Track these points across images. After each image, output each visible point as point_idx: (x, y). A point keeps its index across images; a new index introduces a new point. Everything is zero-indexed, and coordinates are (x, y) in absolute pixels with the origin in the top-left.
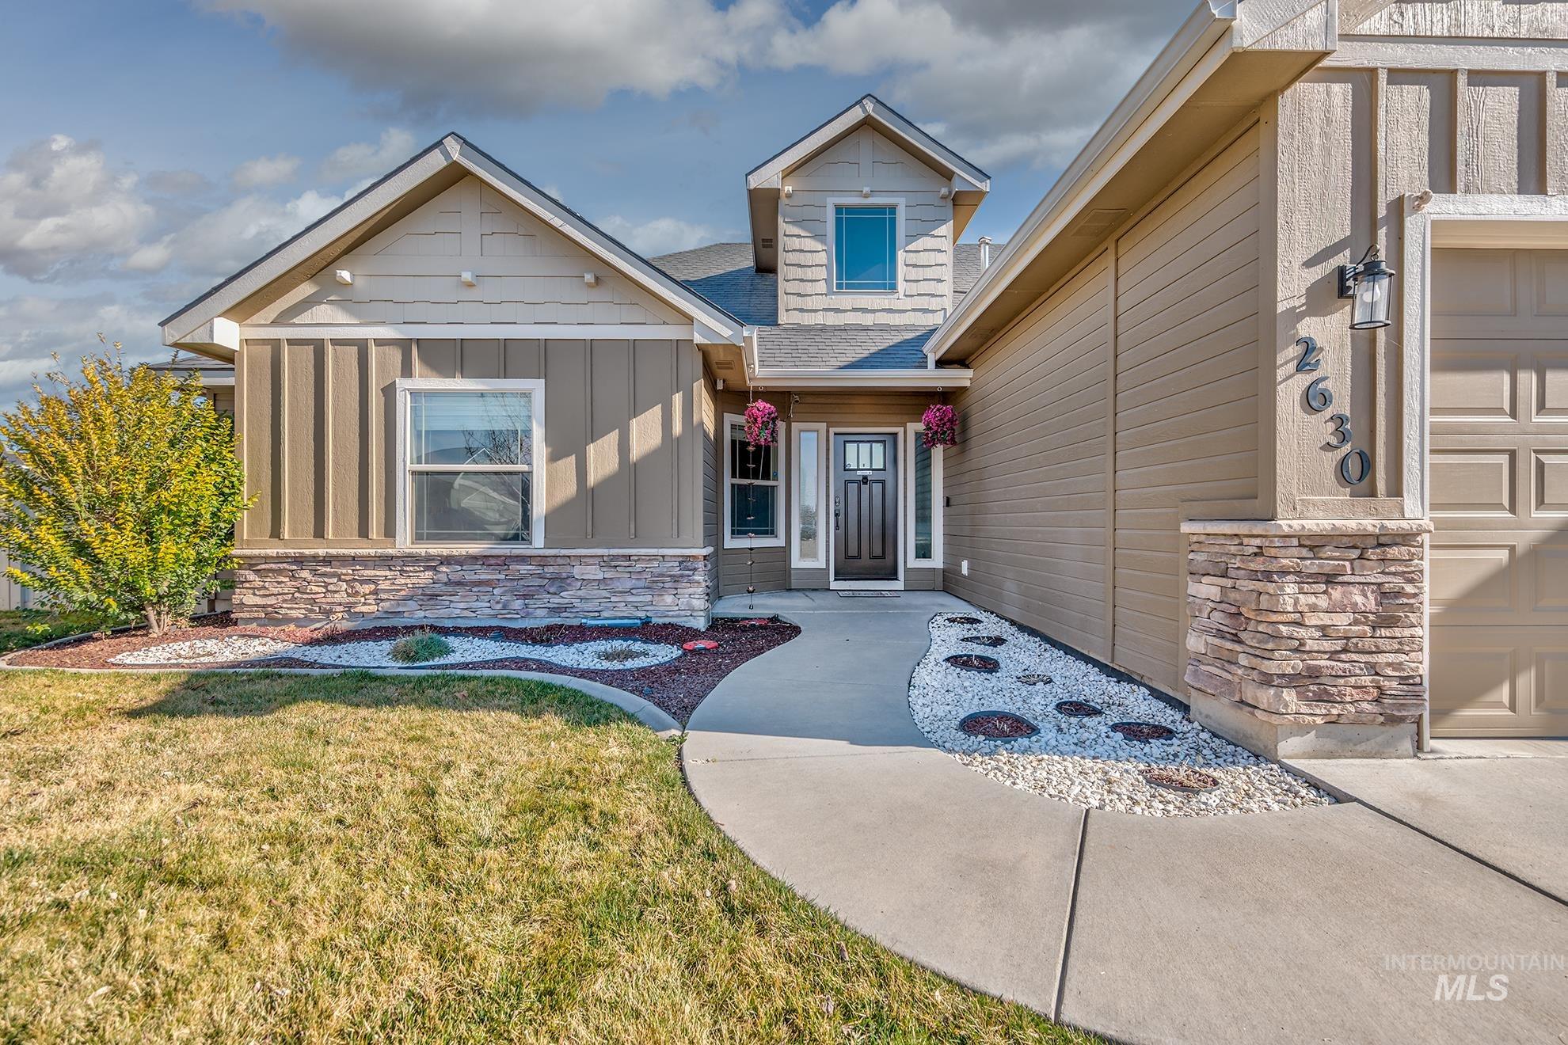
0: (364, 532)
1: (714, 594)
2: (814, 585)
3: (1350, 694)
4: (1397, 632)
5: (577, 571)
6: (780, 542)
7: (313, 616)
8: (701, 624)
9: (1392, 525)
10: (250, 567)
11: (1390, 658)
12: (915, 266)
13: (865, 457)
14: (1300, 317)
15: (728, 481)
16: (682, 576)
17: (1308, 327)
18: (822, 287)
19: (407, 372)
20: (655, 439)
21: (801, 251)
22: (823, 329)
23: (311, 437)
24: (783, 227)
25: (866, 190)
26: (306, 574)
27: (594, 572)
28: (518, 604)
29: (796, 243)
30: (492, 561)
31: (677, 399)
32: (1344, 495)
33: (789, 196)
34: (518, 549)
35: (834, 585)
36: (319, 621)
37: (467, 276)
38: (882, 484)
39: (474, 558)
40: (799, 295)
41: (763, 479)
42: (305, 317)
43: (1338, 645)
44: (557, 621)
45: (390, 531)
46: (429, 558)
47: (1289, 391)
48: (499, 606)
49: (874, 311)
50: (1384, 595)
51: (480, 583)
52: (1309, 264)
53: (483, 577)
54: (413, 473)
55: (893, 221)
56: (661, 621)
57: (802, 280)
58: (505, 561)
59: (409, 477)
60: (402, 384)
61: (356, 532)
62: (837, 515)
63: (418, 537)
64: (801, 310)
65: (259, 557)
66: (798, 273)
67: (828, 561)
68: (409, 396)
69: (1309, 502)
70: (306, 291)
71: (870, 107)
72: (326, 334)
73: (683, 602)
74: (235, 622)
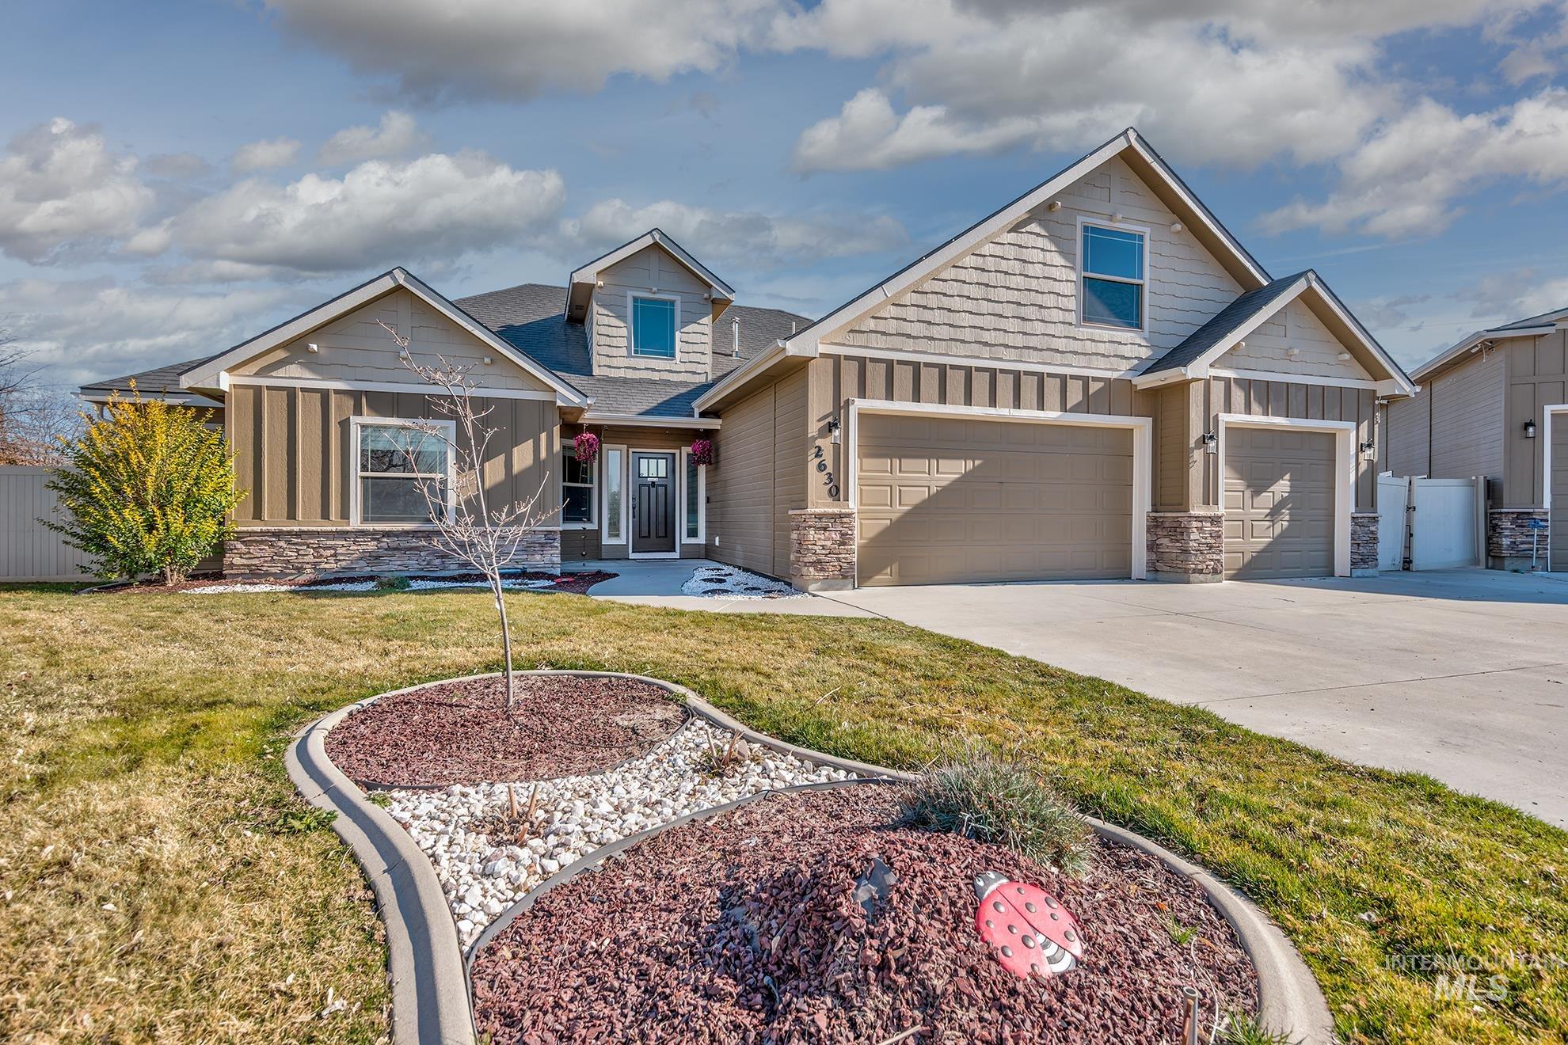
0: (325, 515)
1: (565, 556)
2: (619, 555)
3: (830, 568)
4: (846, 547)
6: (595, 526)
7: (288, 571)
8: (558, 572)
9: (843, 511)
10: (238, 539)
11: (844, 556)
12: (687, 342)
13: (653, 468)
14: (816, 439)
15: (561, 484)
16: (546, 543)
17: (819, 442)
18: (624, 352)
19: (358, 411)
20: (529, 461)
21: (610, 326)
22: (625, 381)
23: (285, 452)
24: (596, 308)
25: (654, 289)
26: (282, 544)
28: (438, 561)
29: (606, 320)
30: (420, 535)
31: (543, 436)
32: (830, 500)
33: (600, 287)
35: (632, 556)
36: (292, 574)
37: (404, 354)
38: (665, 489)
39: (406, 533)
40: (608, 356)
41: (582, 483)
42: (281, 372)
43: (827, 552)
44: (464, 572)
45: (345, 515)
46: (375, 532)
47: (812, 465)
48: (425, 563)
49: (659, 371)
50: (843, 535)
51: (411, 549)
52: (819, 420)
53: (413, 544)
54: (363, 478)
55: (672, 311)
56: (532, 570)
57: (610, 346)
58: (425, 534)
59: (359, 481)
60: (355, 420)
61: (319, 516)
62: (634, 508)
63: (365, 520)
64: (609, 367)
65: (247, 532)
66: (607, 341)
67: (628, 539)
68: (359, 428)
69: (818, 503)
70: (281, 354)
71: (657, 237)
72: (298, 384)
73: (547, 559)
74: (224, 577)
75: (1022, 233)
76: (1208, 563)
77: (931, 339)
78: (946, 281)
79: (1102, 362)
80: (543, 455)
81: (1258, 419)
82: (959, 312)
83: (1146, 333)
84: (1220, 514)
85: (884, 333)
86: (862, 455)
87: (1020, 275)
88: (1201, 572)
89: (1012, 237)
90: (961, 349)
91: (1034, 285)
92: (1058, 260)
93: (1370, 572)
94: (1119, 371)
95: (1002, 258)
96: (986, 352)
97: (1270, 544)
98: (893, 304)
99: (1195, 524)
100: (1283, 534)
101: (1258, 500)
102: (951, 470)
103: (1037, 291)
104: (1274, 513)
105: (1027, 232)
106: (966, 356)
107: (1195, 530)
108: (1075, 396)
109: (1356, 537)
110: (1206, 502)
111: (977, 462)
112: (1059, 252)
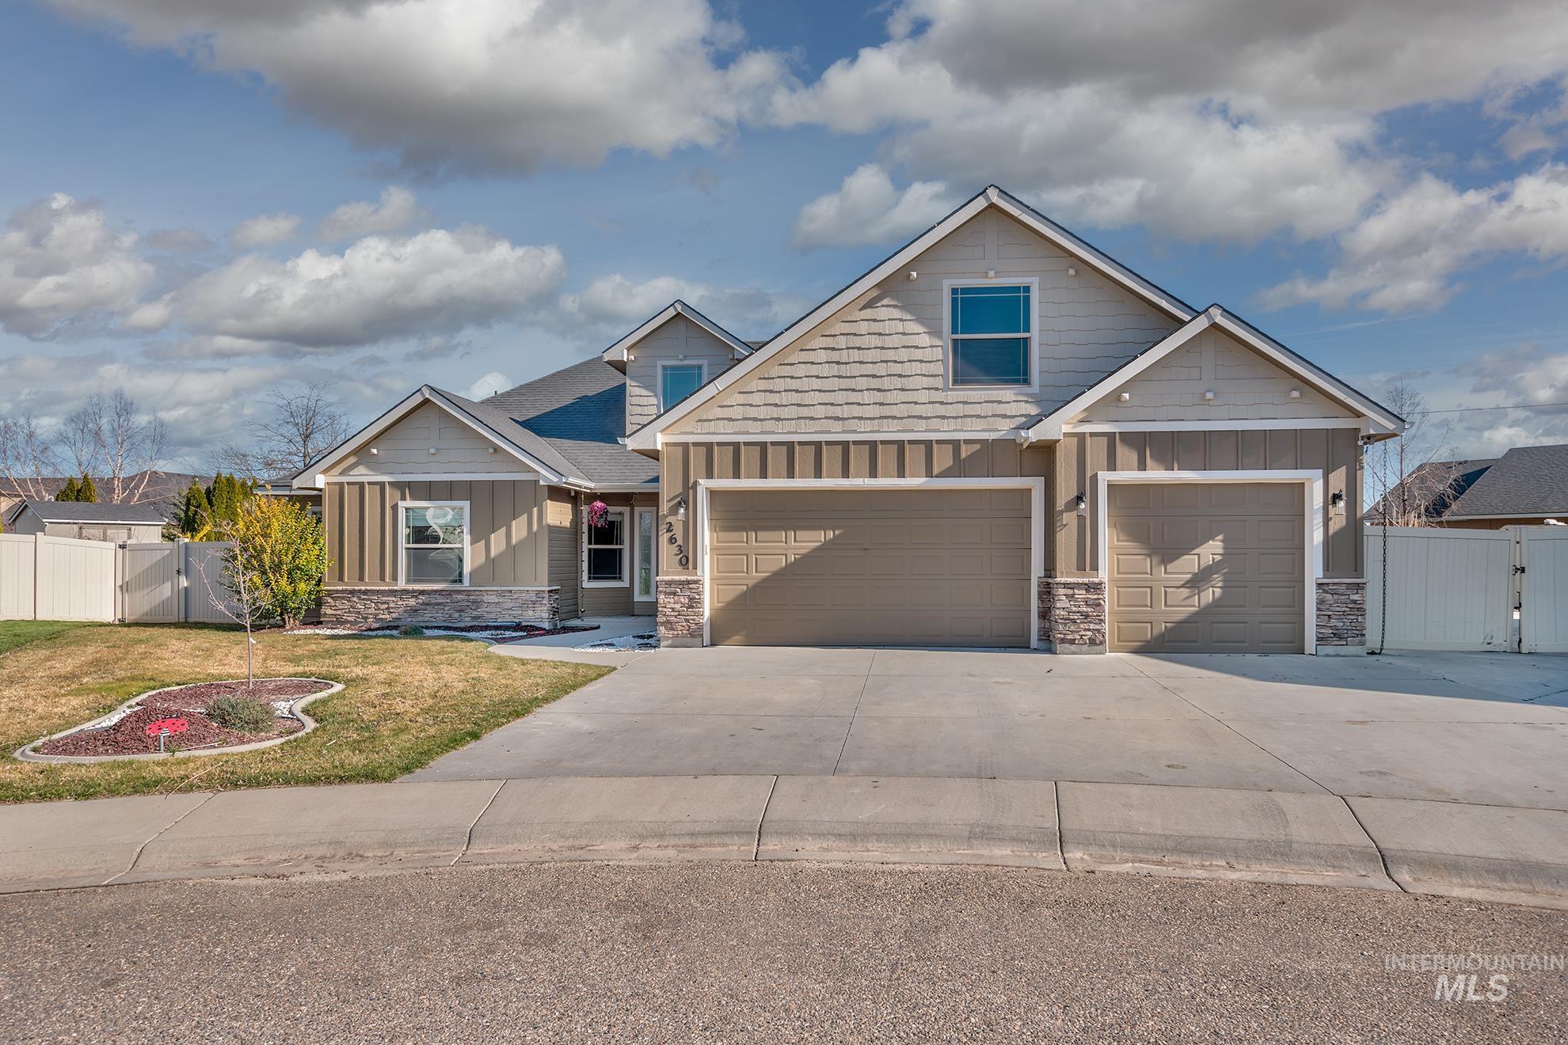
0: (382, 578)
1: (554, 613)
2: (650, 612)
3: (679, 628)
4: (694, 610)
5: (486, 598)
6: (626, 584)
7: (358, 620)
9: (689, 578)
10: (329, 596)
11: (691, 617)
14: (667, 517)
15: (586, 547)
16: (537, 601)
17: (670, 519)
19: (403, 498)
20: (524, 533)
21: (641, 396)
23: (358, 530)
24: (629, 381)
25: (681, 357)
26: (355, 599)
27: (493, 599)
28: (456, 615)
29: (637, 391)
30: (444, 593)
31: (535, 510)
32: (680, 569)
33: (631, 361)
34: (457, 587)
36: (362, 622)
37: (432, 451)
39: (436, 591)
40: (639, 424)
41: (613, 544)
42: (355, 471)
43: (677, 614)
44: (476, 624)
45: (395, 578)
46: (414, 591)
47: (664, 538)
48: (447, 616)
50: (691, 599)
51: (438, 604)
52: (669, 501)
53: (439, 601)
54: (406, 548)
55: (700, 372)
56: (526, 624)
57: (641, 415)
58: (450, 593)
59: (404, 551)
60: (401, 504)
61: (379, 578)
63: (408, 581)
65: (335, 591)
66: (639, 410)
68: (404, 510)
69: (668, 571)
70: (352, 460)
71: (679, 308)
72: (365, 479)
73: (537, 614)
74: (321, 623)
75: (877, 307)
76: (1083, 633)
77: (778, 419)
78: (793, 364)
79: (980, 424)
80: (535, 527)
81: (1156, 475)
82: (807, 392)
83: (1035, 388)
84: (1096, 580)
85: (730, 419)
86: (713, 529)
87: (875, 348)
88: (1072, 642)
89: (868, 313)
90: (813, 426)
91: (890, 355)
92: (920, 329)
93: (1351, 650)
94: (1002, 429)
95: (855, 335)
96: (837, 426)
97: (1196, 614)
98: (740, 393)
99: (1062, 591)
100: (1216, 603)
101: (1170, 567)
102: (810, 540)
103: (895, 362)
104: (1196, 582)
105: (883, 306)
106: (816, 432)
107: (1064, 598)
108: (943, 459)
109: (1322, 607)
110: (1081, 567)
111: (837, 532)
112: (920, 320)
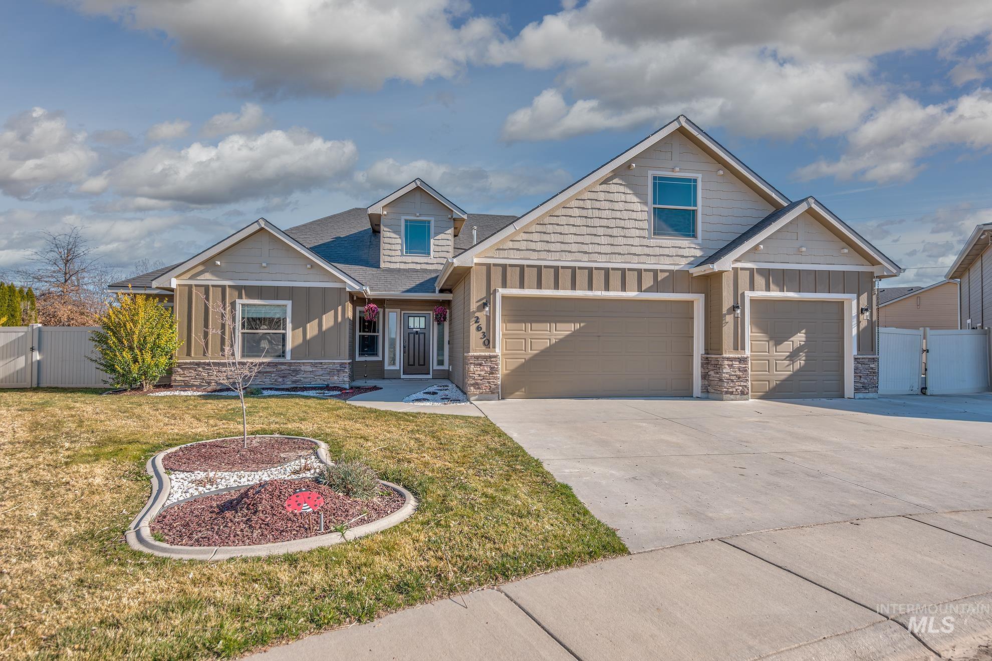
0: (223, 354)
1: (352, 378)
2: (395, 376)
3: (484, 387)
4: (494, 375)
5: (303, 368)
6: (380, 359)
7: (203, 384)
8: (347, 386)
9: (491, 354)
10: (179, 366)
11: (492, 380)
12: (438, 245)
13: (417, 323)
14: (475, 312)
15: (358, 334)
16: (341, 370)
17: (477, 314)
18: (399, 253)
19: (240, 297)
20: (331, 323)
21: (391, 238)
22: (399, 270)
23: (203, 320)
24: (382, 227)
25: (418, 214)
26: (200, 369)
27: (309, 368)
28: (280, 380)
29: (389, 234)
30: (271, 364)
31: (340, 308)
32: (484, 348)
33: (385, 215)
34: (281, 360)
35: (403, 376)
36: (205, 386)
37: (264, 265)
38: (422, 335)
39: (265, 363)
40: (389, 256)
41: (373, 332)
42: (202, 277)
43: (482, 378)
44: (295, 386)
45: (232, 354)
46: (248, 363)
47: (473, 327)
48: (274, 380)
49: (421, 263)
50: (492, 368)
51: (267, 372)
52: (477, 302)
53: (268, 370)
54: (242, 333)
55: (429, 227)
56: (333, 385)
57: (390, 250)
58: (276, 365)
59: (240, 335)
60: (239, 302)
61: (219, 354)
62: (404, 347)
63: (243, 356)
64: (390, 262)
65: (181, 363)
66: (389, 246)
67: (400, 367)
68: (241, 306)
69: (476, 349)
70: (201, 268)
71: (419, 183)
72: (210, 283)
73: (341, 378)
74: (171, 387)
75: (610, 184)
76: (737, 388)
77: (549, 251)
78: (559, 216)
79: (668, 260)
80: (340, 319)
81: (775, 294)
82: (567, 234)
83: (699, 240)
84: (745, 356)
85: (518, 250)
86: (504, 321)
87: (609, 209)
88: (732, 393)
89: (604, 187)
90: (570, 257)
91: (618, 214)
92: (635, 199)
93: (871, 395)
94: (681, 264)
95: (596, 200)
96: (585, 257)
97: (791, 375)
98: (524, 232)
99: (726, 362)
100: (801, 369)
101: (779, 348)
102: (565, 330)
103: (620, 219)
104: (793, 356)
105: (613, 183)
106: (572, 261)
107: (727, 366)
108: (648, 281)
109: (857, 371)
110: (736, 348)
111: (582, 325)
112: (636, 194)
